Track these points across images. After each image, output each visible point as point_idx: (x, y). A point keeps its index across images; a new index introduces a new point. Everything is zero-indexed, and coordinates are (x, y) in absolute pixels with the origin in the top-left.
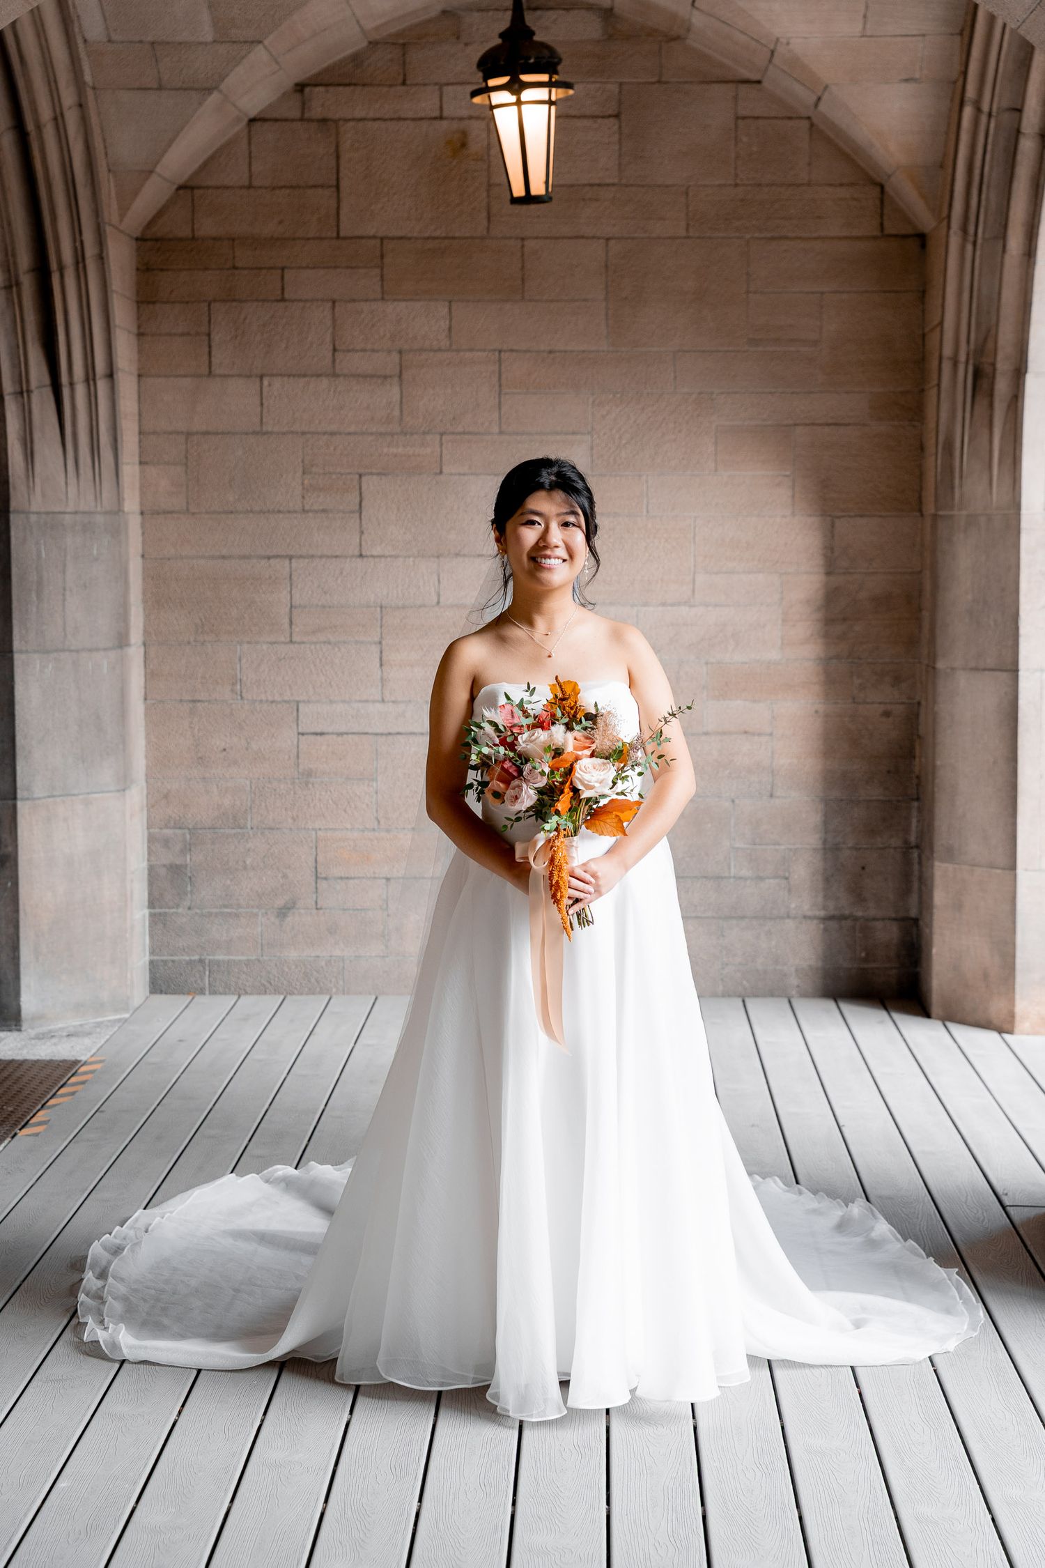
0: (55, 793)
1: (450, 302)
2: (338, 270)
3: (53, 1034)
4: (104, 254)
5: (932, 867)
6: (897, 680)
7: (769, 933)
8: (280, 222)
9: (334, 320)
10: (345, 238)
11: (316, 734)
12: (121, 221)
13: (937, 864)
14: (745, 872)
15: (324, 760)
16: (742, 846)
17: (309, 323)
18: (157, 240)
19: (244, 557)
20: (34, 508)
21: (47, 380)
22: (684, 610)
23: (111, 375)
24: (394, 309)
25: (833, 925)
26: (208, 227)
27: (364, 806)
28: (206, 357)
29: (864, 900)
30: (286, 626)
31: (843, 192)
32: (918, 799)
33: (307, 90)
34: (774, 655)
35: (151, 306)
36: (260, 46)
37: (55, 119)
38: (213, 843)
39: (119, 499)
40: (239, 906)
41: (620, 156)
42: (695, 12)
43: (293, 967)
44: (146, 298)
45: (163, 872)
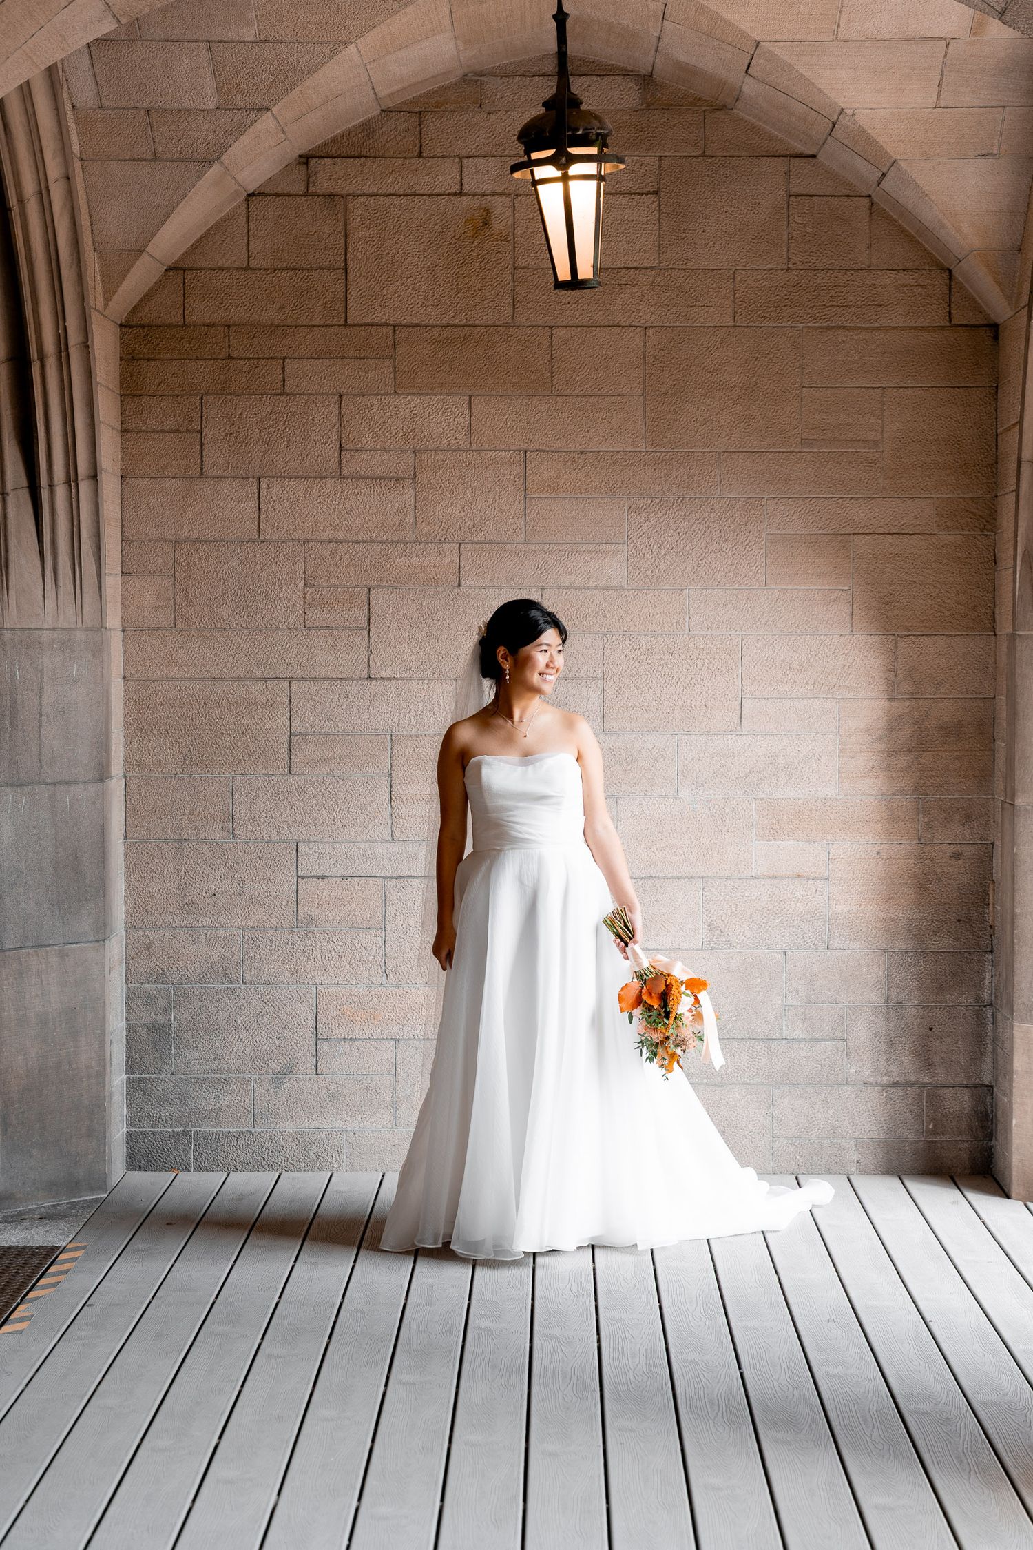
0: (28, 944)
1: (470, 397)
2: (346, 361)
3: (23, 1217)
4: (89, 343)
5: (1012, 1027)
6: (968, 818)
7: (826, 1101)
8: (281, 308)
9: (341, 415)
10: (354, 325)
11: (318, 877)
12: (106, 305)
13: (1016, 1024)
14: (798, 1034)
15: (326, 906)
16: (796, 1003)
17: (313, 420)
18: (143, 326)
19: (238, 679)
20: (8, 625)
21: (24, 482)
22: (730, 740)
23: (94, 477)
24: (406, 404)
25: (898, 1092)
26: (200, 312)
27: (371, 958)
28: (197, 456)
29: (932, 1064)
30: (285, 756)
31: (907, 278)
32: (992, 951)
33: (313, 162)
34: (831, 790)
35: (136, 400)
36: (269, 113)
37: (40, 192)
38: (200, 1000)
39: (102, 614)
40: (229, 1071)
41: (659, 236)
42: (748, 79)
43: (290, 1140)
44: (130, 392)
45: (143, 1032)
